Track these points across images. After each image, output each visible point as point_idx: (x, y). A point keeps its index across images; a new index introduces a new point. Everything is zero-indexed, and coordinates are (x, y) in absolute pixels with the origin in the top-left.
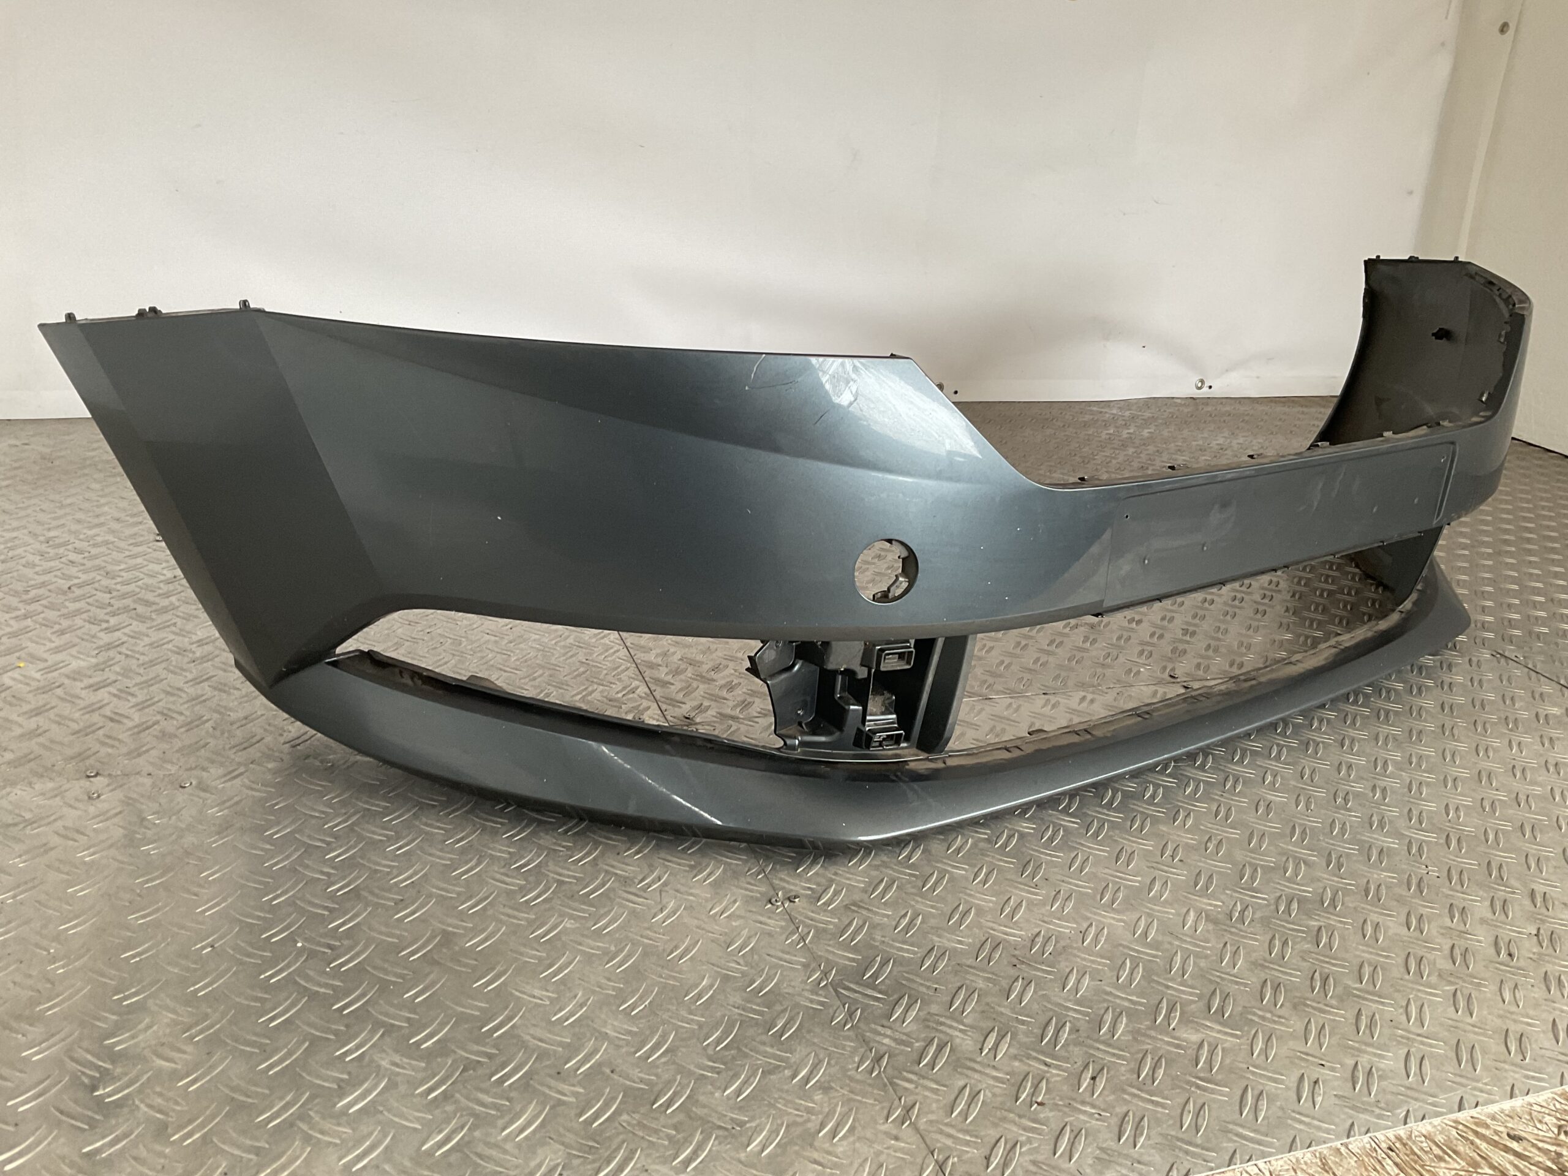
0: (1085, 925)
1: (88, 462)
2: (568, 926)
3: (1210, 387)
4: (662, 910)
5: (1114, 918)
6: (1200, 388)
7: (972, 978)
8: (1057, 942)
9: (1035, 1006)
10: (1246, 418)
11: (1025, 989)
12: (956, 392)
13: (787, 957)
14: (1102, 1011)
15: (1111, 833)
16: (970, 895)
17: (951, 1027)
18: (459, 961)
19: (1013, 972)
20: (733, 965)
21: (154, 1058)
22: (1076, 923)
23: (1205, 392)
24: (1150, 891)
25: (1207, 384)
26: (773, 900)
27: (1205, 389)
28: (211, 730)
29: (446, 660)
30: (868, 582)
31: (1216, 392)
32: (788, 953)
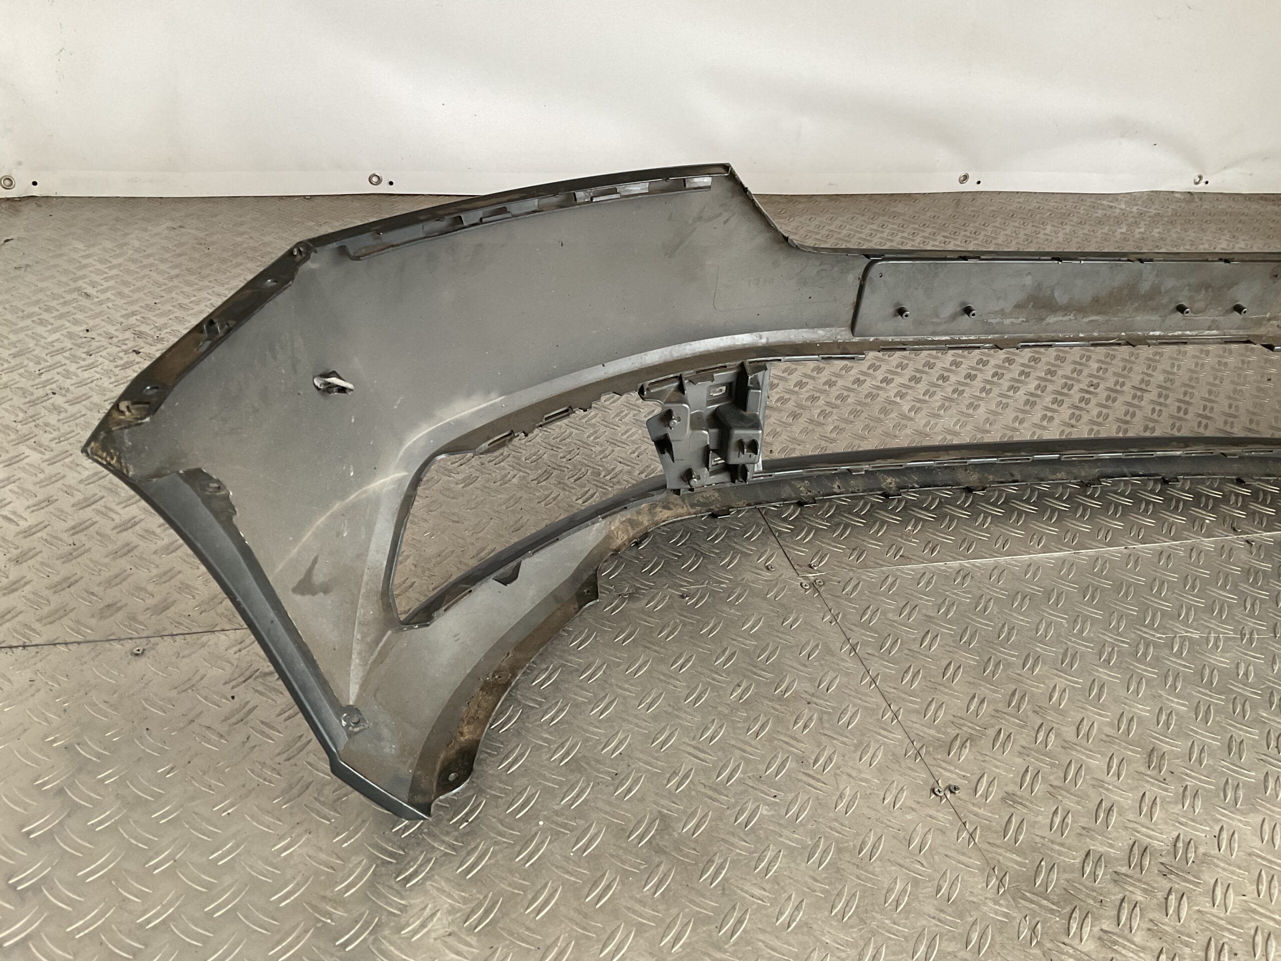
0: (1217, 828)
1: (239, 249)
2: (765, 813)
3: (1207, 183)
4: (841, 797)
5: (1240, 821)
6: (1197, 183)
7: (1131, 889)
8: (1196, 848)
9: (1193, 925)
10: (1243, 218)
11: (1180, 904)
12: (979, 183)
13: (962, 858)
14: (1253, 932)
15: (1218, 719)
16: (1108, 790)
17: (1124, 947)
18: (681, 851)
19: (1165, 884)
20: (918, 866)
21: (447, 951)
22: (1209, 825)
23: (1201, 187)
24: (1266, 789)
25: (1204, 180)
26: (936, 790)
27: (1202, 184)
28: (413, 568)
29: (591, 492)
30: (939, 408)
31: (1211, 188)
32: (963, 854)
